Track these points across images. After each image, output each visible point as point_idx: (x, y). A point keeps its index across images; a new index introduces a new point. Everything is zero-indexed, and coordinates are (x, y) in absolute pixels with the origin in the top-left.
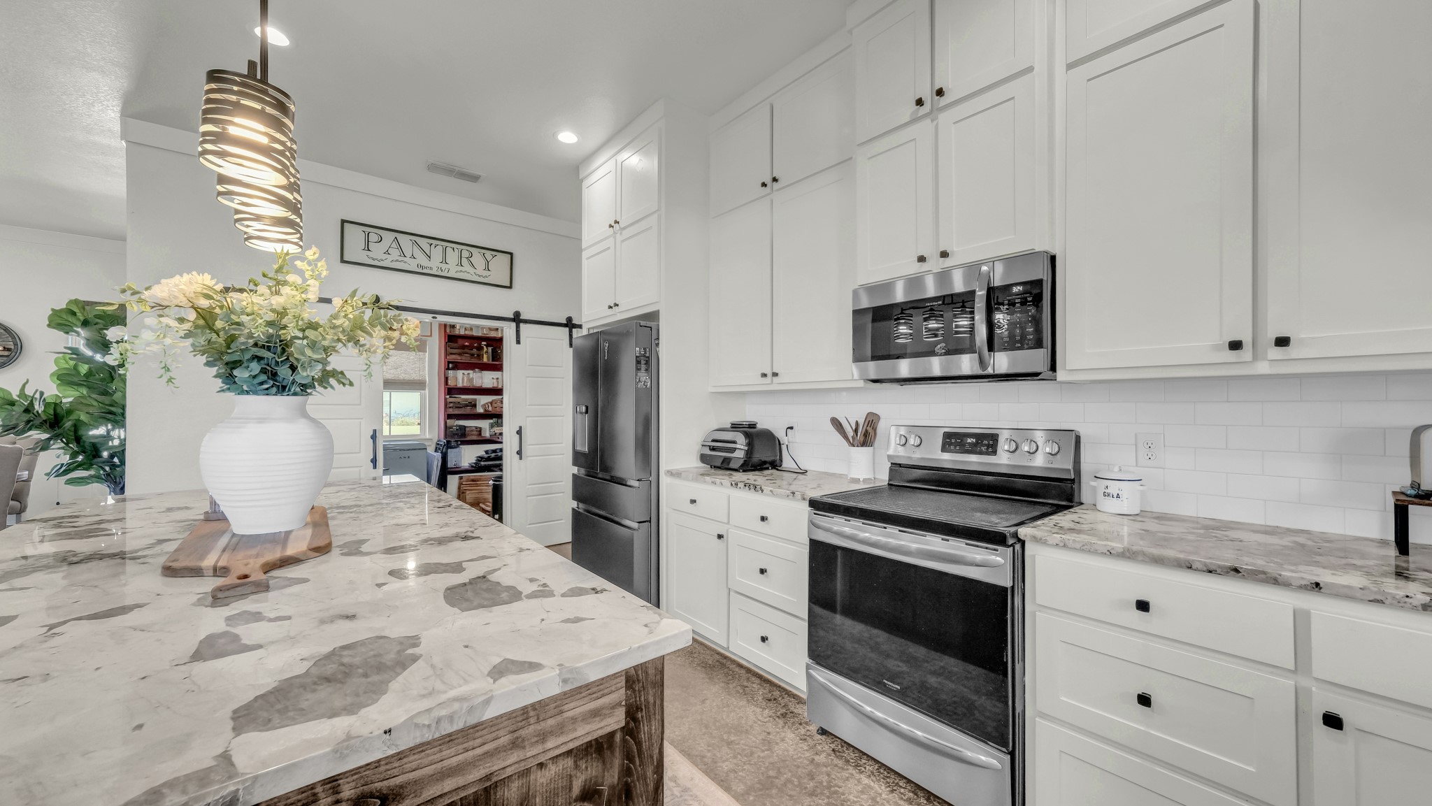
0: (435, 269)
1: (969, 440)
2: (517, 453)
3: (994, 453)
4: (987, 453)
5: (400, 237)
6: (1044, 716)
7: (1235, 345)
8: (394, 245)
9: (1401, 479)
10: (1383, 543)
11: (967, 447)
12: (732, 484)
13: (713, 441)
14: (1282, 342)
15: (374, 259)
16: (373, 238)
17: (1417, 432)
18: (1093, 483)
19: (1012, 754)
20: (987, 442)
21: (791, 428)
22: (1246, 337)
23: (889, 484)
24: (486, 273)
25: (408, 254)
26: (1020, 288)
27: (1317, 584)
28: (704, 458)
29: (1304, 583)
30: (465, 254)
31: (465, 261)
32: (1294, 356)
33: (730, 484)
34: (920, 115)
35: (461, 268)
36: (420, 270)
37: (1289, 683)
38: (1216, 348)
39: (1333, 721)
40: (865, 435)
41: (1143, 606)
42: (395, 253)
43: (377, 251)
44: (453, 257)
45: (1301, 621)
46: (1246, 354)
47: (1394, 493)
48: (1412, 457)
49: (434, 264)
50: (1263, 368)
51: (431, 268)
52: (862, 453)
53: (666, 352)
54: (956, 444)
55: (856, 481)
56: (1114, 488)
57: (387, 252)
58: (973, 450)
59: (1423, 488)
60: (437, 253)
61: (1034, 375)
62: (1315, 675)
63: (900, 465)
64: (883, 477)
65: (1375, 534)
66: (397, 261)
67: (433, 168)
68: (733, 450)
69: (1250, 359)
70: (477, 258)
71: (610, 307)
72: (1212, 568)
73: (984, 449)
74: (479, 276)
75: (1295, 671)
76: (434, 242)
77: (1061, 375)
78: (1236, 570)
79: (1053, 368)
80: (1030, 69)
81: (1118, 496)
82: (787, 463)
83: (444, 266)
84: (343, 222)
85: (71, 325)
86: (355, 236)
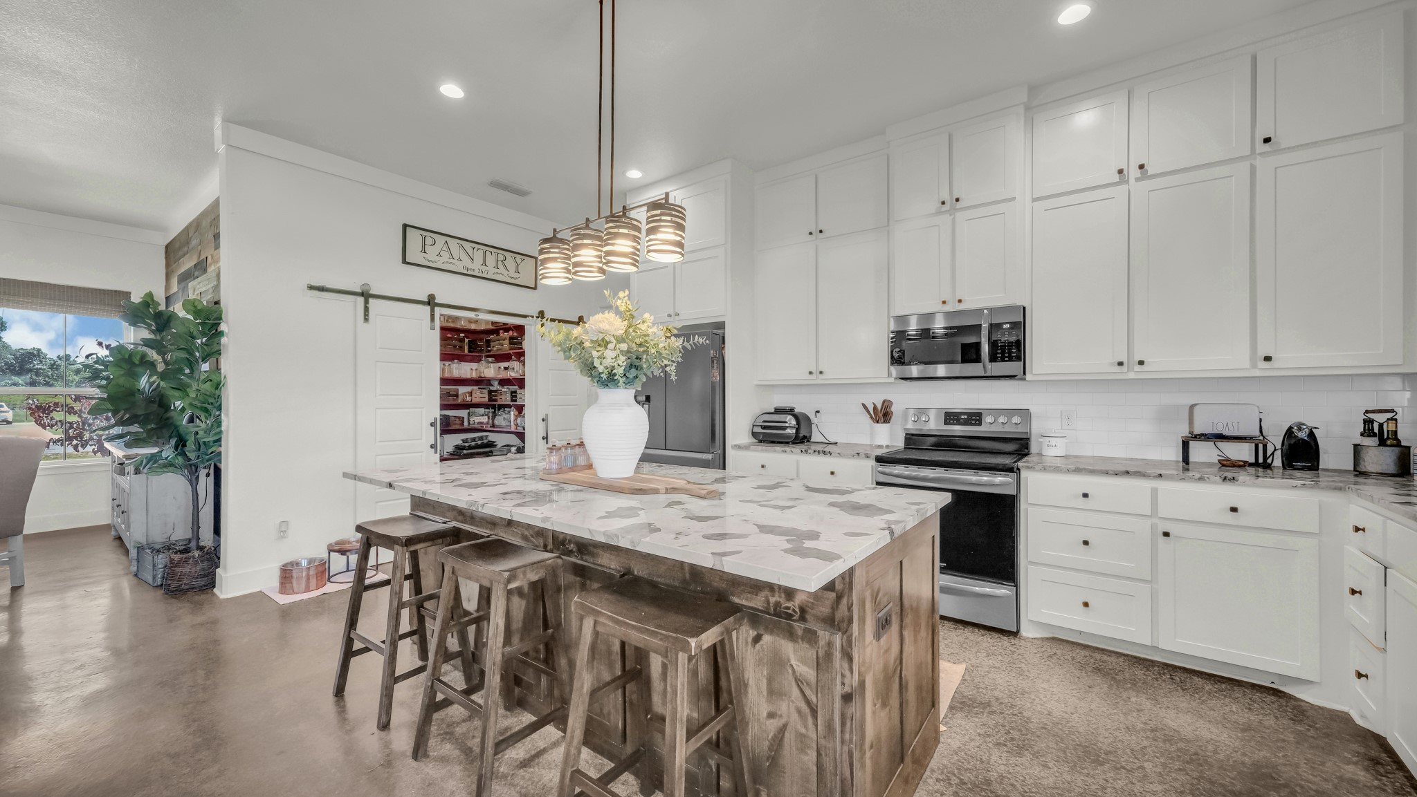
0: (477, 271)
1: (963, 417)
2: (543, 438)
3: (980, 424)
4: (975, 424)
5: (451, 242)
6: (1032, 563)
7: (1121, 364)
8: (445, 248)
9: (1185, 432)
10: (1177, 462)
11: (962, 421)
12: (802, 451)
13: (764, 422)
14: (1141, 363)
15: (429, 261)
16: (429, 241)
17: (1192, 407)
18: (1041, 440)
19: (1016, 586)
20: (975, 417)
21: (818, 412)
22: (1125, 360)
23: (905, 448)
24: (516, 275)
25: (456, 257)
26: (1008, 326)
27: (1161, 475)
28: (754, 435)
29: (1155, 475)
30: (501, 258)
31: (500, 264)
32: (1146, 370)
33: (800, 451)
34: (942, 210)
35: (497, 270)
36: (465, 272)
37: (1147, 523)
38: (1112, 364)
39: (1166, 534)
40: (883, 414)
41: (1086, 495)
42: (446, 255)
43: (432, 252)
44: (491, 259)
45: (1154, 492)
46: (1124, 368)
47: (1182, 437)
48: (1190, 419)
49: (476, 267)
50: (1132, 375)
51: (474, 270)
52: (882, 428)
53: (731, 354)
54: (953, 420)
55: (880, 447)
56: (1053, 441)
57: (439, 255)
58: (966, 423)
59: (1195, 433)
60: (478, 256)
61: (1012, 377)
62: (1159, 516)
63: (913, 435)
64: (900, 443)
65: (1174, 458)
66: (447, 262)
67: (496, 185)
68: (784, 428)
69: (1126, 371)
70: (510, 262)
71: (669, 316)
72: (1117, 473)
73: (973, 422)
74: (512, 278)
75: (1151, 516)
76: (477, 246)
77: (1028, 377)
78: (1128, 473)
79: (1024, 373)
80: (1014, 199)
81: (1055, 446)
82: (816, 437)
83: (484, 268)
84: (405, 226)
85: (144, 316)
86: (414, 238)
